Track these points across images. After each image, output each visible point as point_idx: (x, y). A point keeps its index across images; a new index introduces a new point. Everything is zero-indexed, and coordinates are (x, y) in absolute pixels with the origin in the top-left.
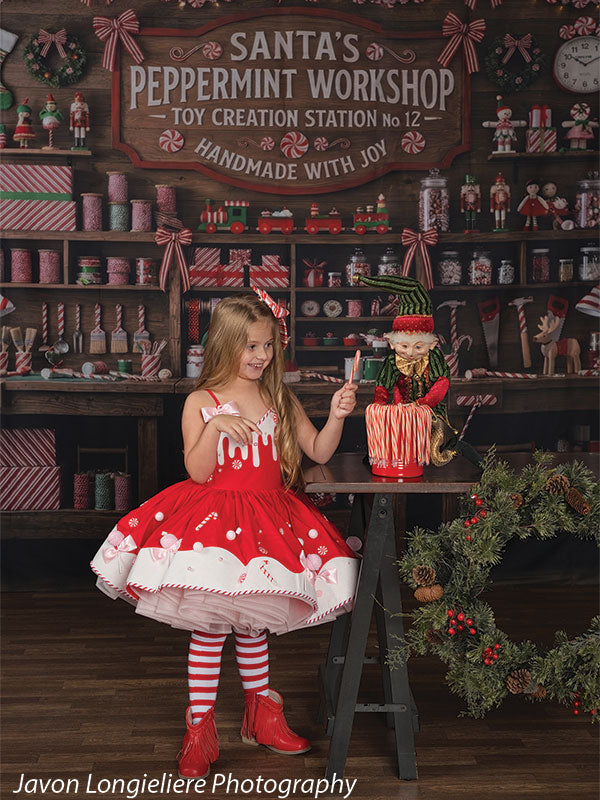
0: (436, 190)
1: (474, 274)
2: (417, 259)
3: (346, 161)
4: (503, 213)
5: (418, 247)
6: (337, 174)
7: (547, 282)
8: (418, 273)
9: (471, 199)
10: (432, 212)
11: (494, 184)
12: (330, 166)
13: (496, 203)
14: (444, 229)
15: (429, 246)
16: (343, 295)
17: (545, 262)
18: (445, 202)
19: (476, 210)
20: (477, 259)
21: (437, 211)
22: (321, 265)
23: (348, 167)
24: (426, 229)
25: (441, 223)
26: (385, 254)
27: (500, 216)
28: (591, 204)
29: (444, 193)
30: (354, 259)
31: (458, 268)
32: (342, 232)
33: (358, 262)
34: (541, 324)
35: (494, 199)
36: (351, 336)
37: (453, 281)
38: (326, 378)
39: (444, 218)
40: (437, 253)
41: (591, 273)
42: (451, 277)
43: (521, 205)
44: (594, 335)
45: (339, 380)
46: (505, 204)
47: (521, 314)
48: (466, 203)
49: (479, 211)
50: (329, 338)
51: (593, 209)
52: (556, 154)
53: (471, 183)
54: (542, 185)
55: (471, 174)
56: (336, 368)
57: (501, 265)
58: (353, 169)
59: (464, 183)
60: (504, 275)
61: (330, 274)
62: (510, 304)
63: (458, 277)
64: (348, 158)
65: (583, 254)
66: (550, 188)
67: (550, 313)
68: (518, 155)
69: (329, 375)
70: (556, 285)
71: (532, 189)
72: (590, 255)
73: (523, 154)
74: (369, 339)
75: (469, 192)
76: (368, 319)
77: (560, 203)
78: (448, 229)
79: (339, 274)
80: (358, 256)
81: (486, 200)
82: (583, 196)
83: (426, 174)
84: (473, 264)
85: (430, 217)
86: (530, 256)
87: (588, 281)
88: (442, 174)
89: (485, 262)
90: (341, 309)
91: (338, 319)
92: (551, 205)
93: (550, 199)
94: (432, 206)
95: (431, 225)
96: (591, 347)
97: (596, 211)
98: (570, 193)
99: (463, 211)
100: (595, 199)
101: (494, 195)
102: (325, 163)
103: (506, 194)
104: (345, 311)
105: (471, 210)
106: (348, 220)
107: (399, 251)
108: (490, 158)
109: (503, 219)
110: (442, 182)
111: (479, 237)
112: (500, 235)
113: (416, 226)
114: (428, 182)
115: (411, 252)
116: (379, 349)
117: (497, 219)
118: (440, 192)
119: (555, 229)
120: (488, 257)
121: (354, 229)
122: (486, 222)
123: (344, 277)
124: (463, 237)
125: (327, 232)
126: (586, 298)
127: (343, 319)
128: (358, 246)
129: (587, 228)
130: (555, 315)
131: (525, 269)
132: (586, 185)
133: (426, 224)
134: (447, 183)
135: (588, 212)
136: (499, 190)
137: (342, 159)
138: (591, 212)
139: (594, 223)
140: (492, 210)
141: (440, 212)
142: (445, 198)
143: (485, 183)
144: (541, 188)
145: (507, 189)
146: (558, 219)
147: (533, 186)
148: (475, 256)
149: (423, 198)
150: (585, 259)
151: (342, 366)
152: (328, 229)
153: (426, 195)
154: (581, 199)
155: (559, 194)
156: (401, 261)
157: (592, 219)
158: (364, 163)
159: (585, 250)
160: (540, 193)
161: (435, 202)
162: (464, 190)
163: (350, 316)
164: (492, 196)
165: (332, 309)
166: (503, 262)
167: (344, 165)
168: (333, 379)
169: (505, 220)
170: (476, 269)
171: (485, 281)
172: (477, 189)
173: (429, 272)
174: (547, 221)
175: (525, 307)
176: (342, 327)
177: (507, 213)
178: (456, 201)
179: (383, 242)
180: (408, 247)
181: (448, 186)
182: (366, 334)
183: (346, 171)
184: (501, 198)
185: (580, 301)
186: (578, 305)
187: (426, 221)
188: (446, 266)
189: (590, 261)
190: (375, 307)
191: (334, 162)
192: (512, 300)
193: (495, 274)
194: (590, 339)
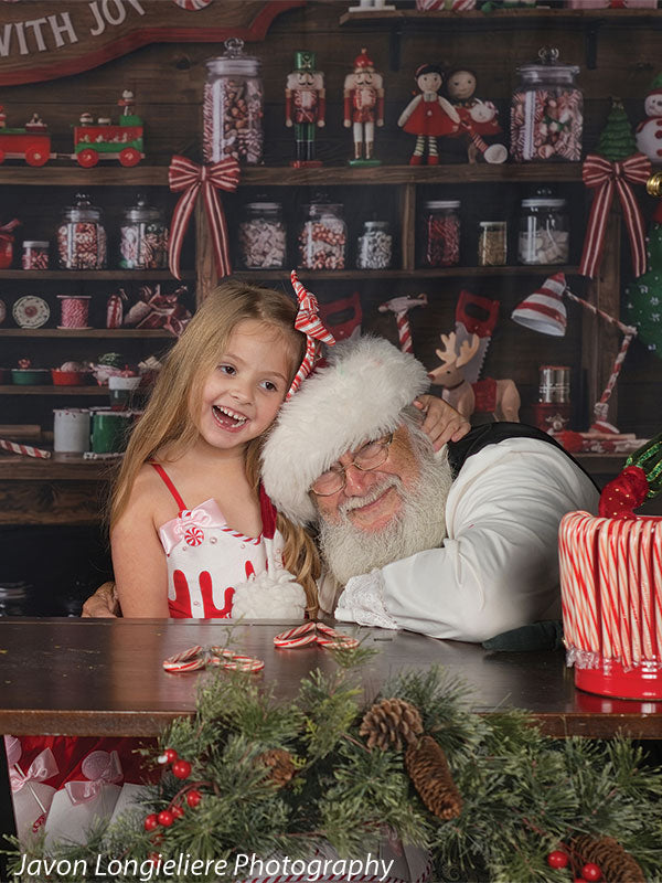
0: (239, 81)
1: (311, 249)
2: (200, 217)
3: (60, 23)
4: (369, 128)
5: (202, 193)
6: (42, 47)
7: (455, 265)
8: (201, 244)
9: (306, 100)
10: (229, 125)
11: (351, 70)
12: (28, 32)
13: (354, 110)
14: (252, 158)
15: (222, 193)
16: (52, 286)
17: (451, 228)
18: (255, 105)
19: (316, 121)
20: (317, 218)
21: (239, 123)
22: (9, 226)
23: (65, 35)
24: (216, 157)
25: (246, 145)
26: (134, 205)
27: (363, 134)
28: (545, 113)
29: (253, 88)
30: (74, 215)
31: (280, 236)
32: (51, 163)
33: (81, 221)
34: (443, 348)
35: (352, 100)
36: (67, 367)
37: (268, 262)
38: (16, 447)
39: (252, 138)
40: (237, 207)
41: (543, 249)
42: (264, 254)
43: (407, 113)
44: (547, 372)
45: (43, 453)
46: (373, 111)
47: (404, 329)
48: (295, 110)
49: (321, 123)
50: (23, 370)
51: (548, 122)
52: (474, 14)
53: (306, 70)
54: (447, 74)
55: (306, 51)
56: (35, 429)
57: (363, 231)
58: (74, 38)
59: (293, 69)
60: (372, 251)
61: (27, 244)
62: (382, 309)
63: (280, 254)
64: (65, 16)
65: (528, 212)
66: (464, 82)
67: (461, 327)
68: (400, 14)
69: (23, 441)
70: (474, 271)
71: (428, 83)
72: (542, 215)
73: (410, 13)
74: (103, 372)
75: (303, 87)
76: (100, 333)
77: (483, 112)
78: (260, 159)
79: (44, 244)
80: (81, 209)
81: (335, 103)
82: (529, 98)
83: (218, 49)
84: (309, 228)
85: (226, 135)
86: (422, 213)
87: (538, 266)
88: (250, 49)
89: (333, 224)
90: (47, 312)
91: (42, 334)
92: (463, 113)
93: (463, 103)
94: (229, 113)
95: (226, 150)
96: (542, 396)
97: (554, 127)
98: (502, 91)
99: (289, 123)
100: (553, 104)
101: (353, 92)
102: (19, 26)
103: (374, 91)
104: (55, 318)
105: (306, 123)
106: (61, 139)
107: (162, 202)
108: (344, 19)
109: (369, 139)
110: (249, 66)
111: (321, 175)
112: (362, 170)
113: (196, 152)
114: (221, 66)
115: (187, 202)
116: (120, 391)
117: (357, 139)
118: (245, 87)
119: (472, 161)
120: (338, 215)
121: (74, 157)
122: (336, 145)
123: (54, 250)
124: (291, 174)
125: (21, 163)
126: (534, 298)
127: (50, 333)
128: (82, 189)
129: (536, 160)
130: (471, 331)
131: (412, 240)
132: (535, 76)
133: (216, 149)
134: (259, 68)
135: (537, 129)
136: (363, 84)
137: (53, 19)
138: (544, 130)
139: (549, 150)
140: (347, 123)
141: (245, 126)
142: (255, 97)
143: (335, 69)
144: (446, 80)
145: (378, 80)
146: (478, 143)
147: (431, 76)
148: (313, 212)
149: (211, 98)
150: (532, 222)
151: (49, 425)
152: (23, 156)
153: (217, 93)
154: (524, 104)
155: (481, 93)
156: (167, 221)
157: (544, 144)
158: (96, 27)
159: (532, 203)
160: (444, 91)
161: (234, 104)
162: (293, 81)
163: (66, 326)
164: (347, 96)
165: (31, 312)
166: (369, 225)
167: (57, 31)
168: (30, 451)
169: (374, 143)
170: (315, 238)
171: (333, 262)
172: (318, 81)
173: (221, 243)
174: (455, 146)
175: (412, 314)
176: (49, 347)
177: (377, 130)
178: (276, 105)
179: (129, 182)
180: (181, 193)
181: (261, 74)
182: (97, 363)
183: (60, 42)
184: (365, 99)
185: (519, 304)
186: (517, 313)
187: (217, 143)
188: (256, 232)
189: (541, 225)
190: (114, 309)
191: (36, 24)
192: (386, 299)
193: (352, 250)
194: (539, 381)
